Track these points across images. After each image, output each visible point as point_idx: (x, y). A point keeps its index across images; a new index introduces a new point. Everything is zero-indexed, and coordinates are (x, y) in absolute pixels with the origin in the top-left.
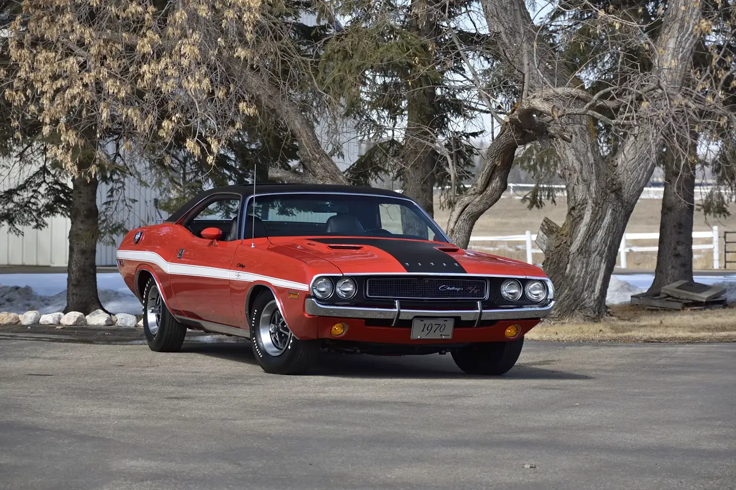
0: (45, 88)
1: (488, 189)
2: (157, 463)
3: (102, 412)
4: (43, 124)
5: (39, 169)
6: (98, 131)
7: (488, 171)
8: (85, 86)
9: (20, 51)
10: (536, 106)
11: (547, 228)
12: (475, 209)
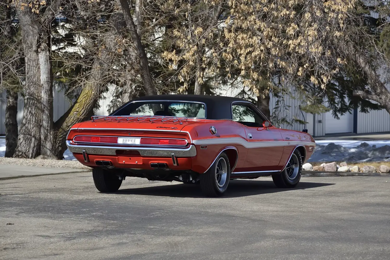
0: (242, 52)
2: (288, 232)
3: (265, 209)
4: (241, 70)
5: (240, 92)
6: (268, 73)
8: (262, 51)
9: (230, 34)
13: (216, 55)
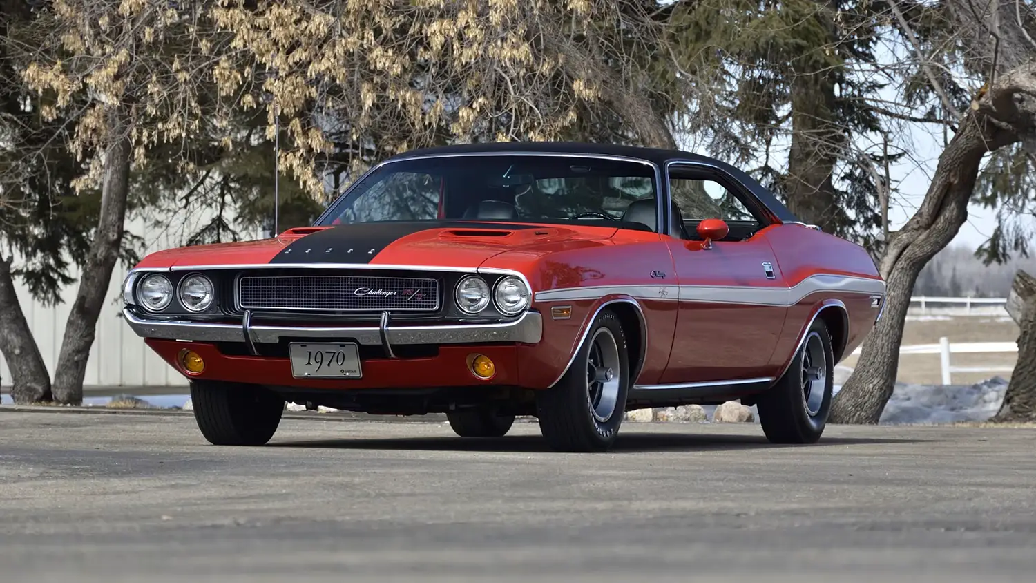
1: (938, 220)
5: (210, 223)
7: (938, 193)
10: (1021, 84)
11: (1022, 286)
12: (919, 253)
13: (188, 78)
